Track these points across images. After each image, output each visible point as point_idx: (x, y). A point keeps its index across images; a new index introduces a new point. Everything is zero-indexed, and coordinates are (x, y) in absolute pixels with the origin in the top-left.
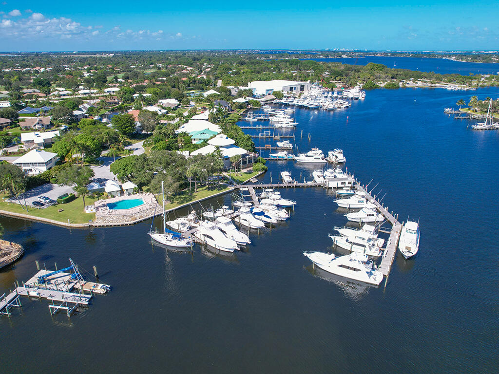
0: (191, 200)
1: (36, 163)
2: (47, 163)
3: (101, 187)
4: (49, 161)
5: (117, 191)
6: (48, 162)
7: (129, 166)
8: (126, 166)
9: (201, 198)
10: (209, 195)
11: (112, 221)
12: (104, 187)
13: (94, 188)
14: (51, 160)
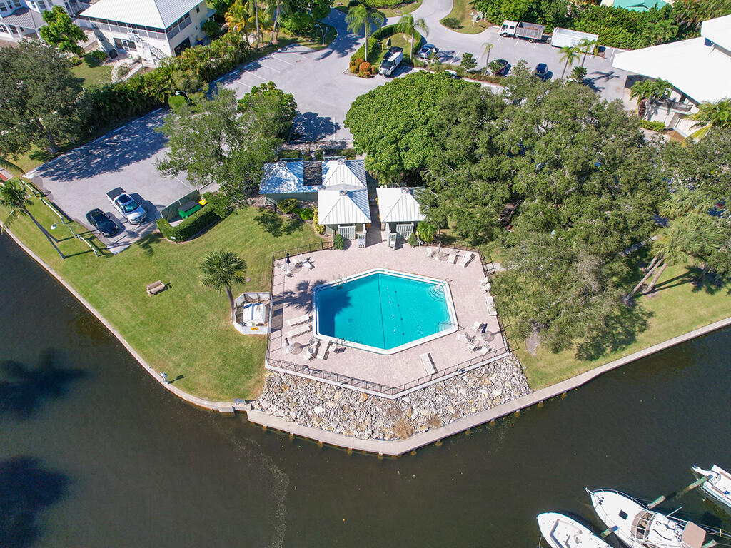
0: (630, 339)
1: (143, 27)
2: (171, 32)
3: (305, 189)
4: (181, 20)
5: (359, 227)
6: (175, 24)
7: (418, 132)
8: (404, 132)
9: (669, 333)
10: (702, 320)
11: (320, 417)
12: (316, 188)
13: (284, 189)
14: (187, 15)
